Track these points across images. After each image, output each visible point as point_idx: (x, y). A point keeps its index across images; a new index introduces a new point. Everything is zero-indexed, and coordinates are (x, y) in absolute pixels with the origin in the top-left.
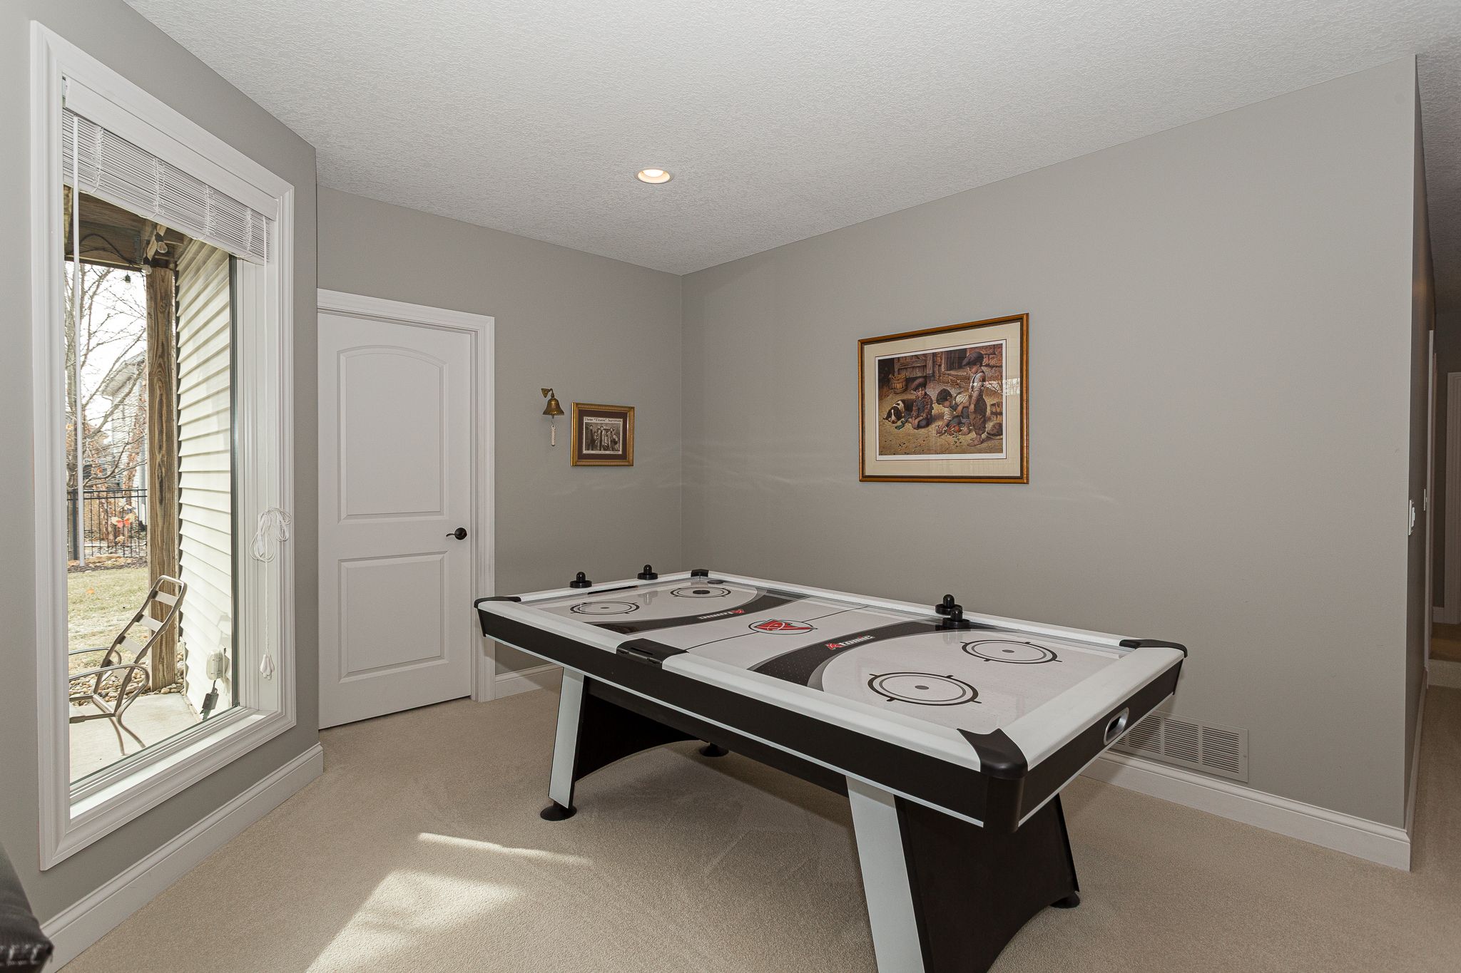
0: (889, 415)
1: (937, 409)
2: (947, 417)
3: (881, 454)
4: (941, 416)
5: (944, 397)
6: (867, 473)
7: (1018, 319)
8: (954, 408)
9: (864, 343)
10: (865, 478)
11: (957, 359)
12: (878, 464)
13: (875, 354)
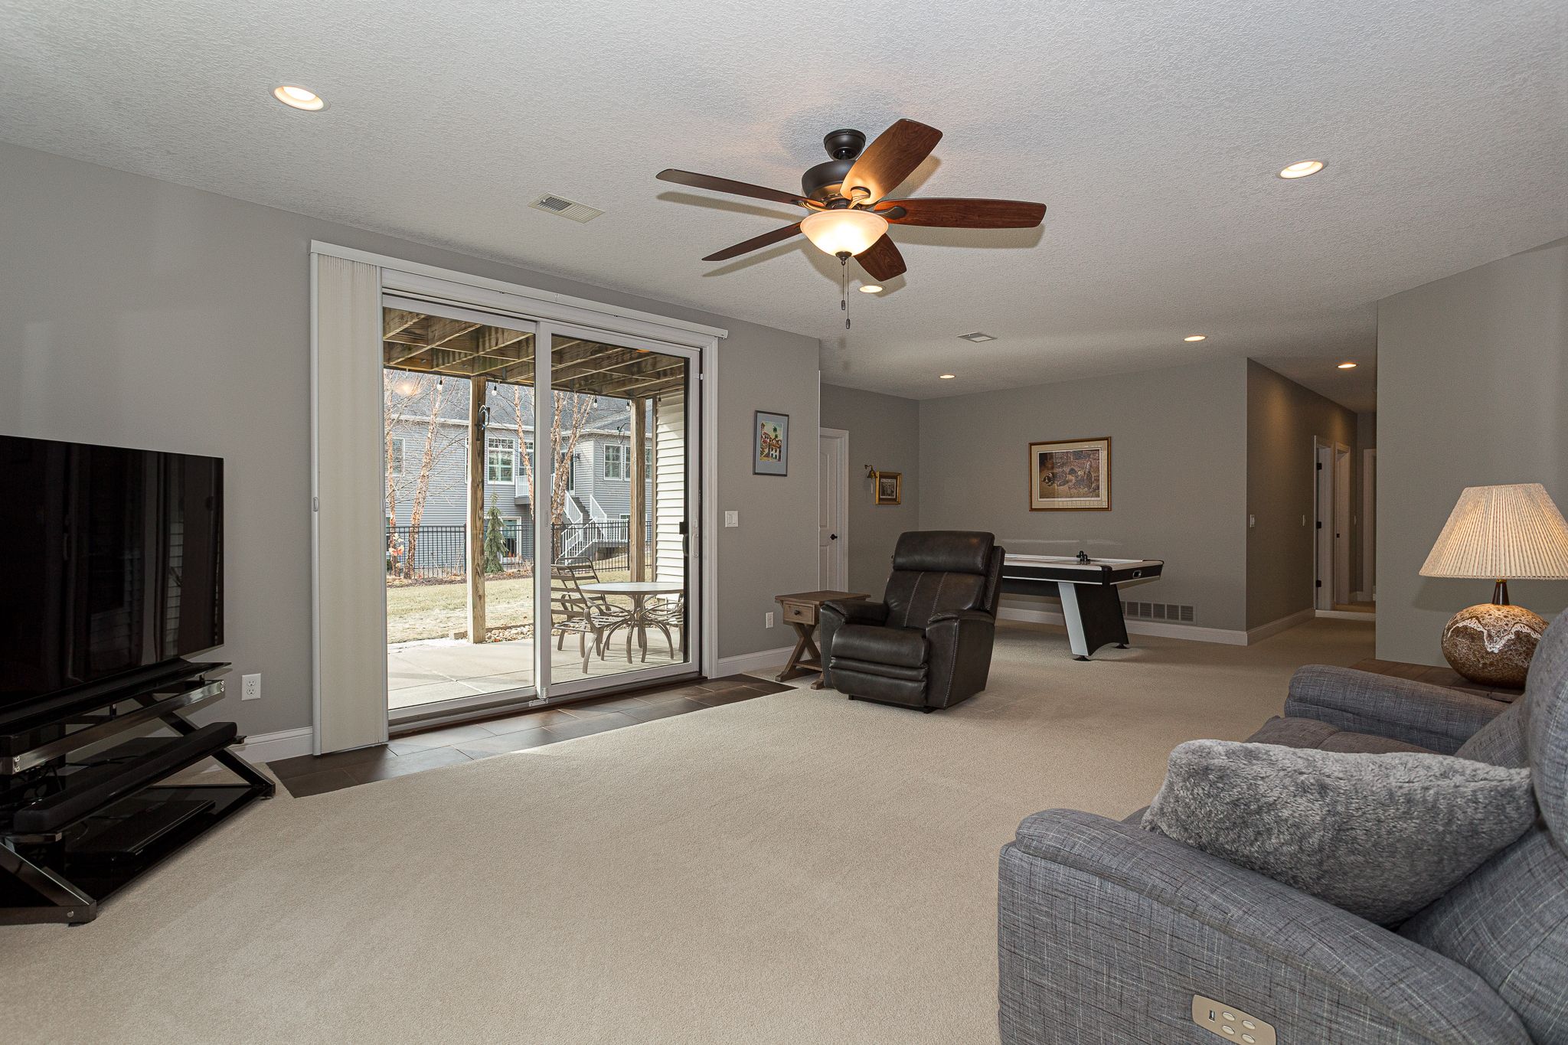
0: (1045, 480)
1: (1070, 477)
2: (1074, 481)
3: (1040, 498)
4: (1071, 481)
5: (1072, 472)
6: (1033, 507)
7: (1107, 439)
8: (1077, 477)
9: (1031, 444)
10: (1032, 510)
11: (1078, 455)
12: (1039, 502)
13: (1037, 451)
